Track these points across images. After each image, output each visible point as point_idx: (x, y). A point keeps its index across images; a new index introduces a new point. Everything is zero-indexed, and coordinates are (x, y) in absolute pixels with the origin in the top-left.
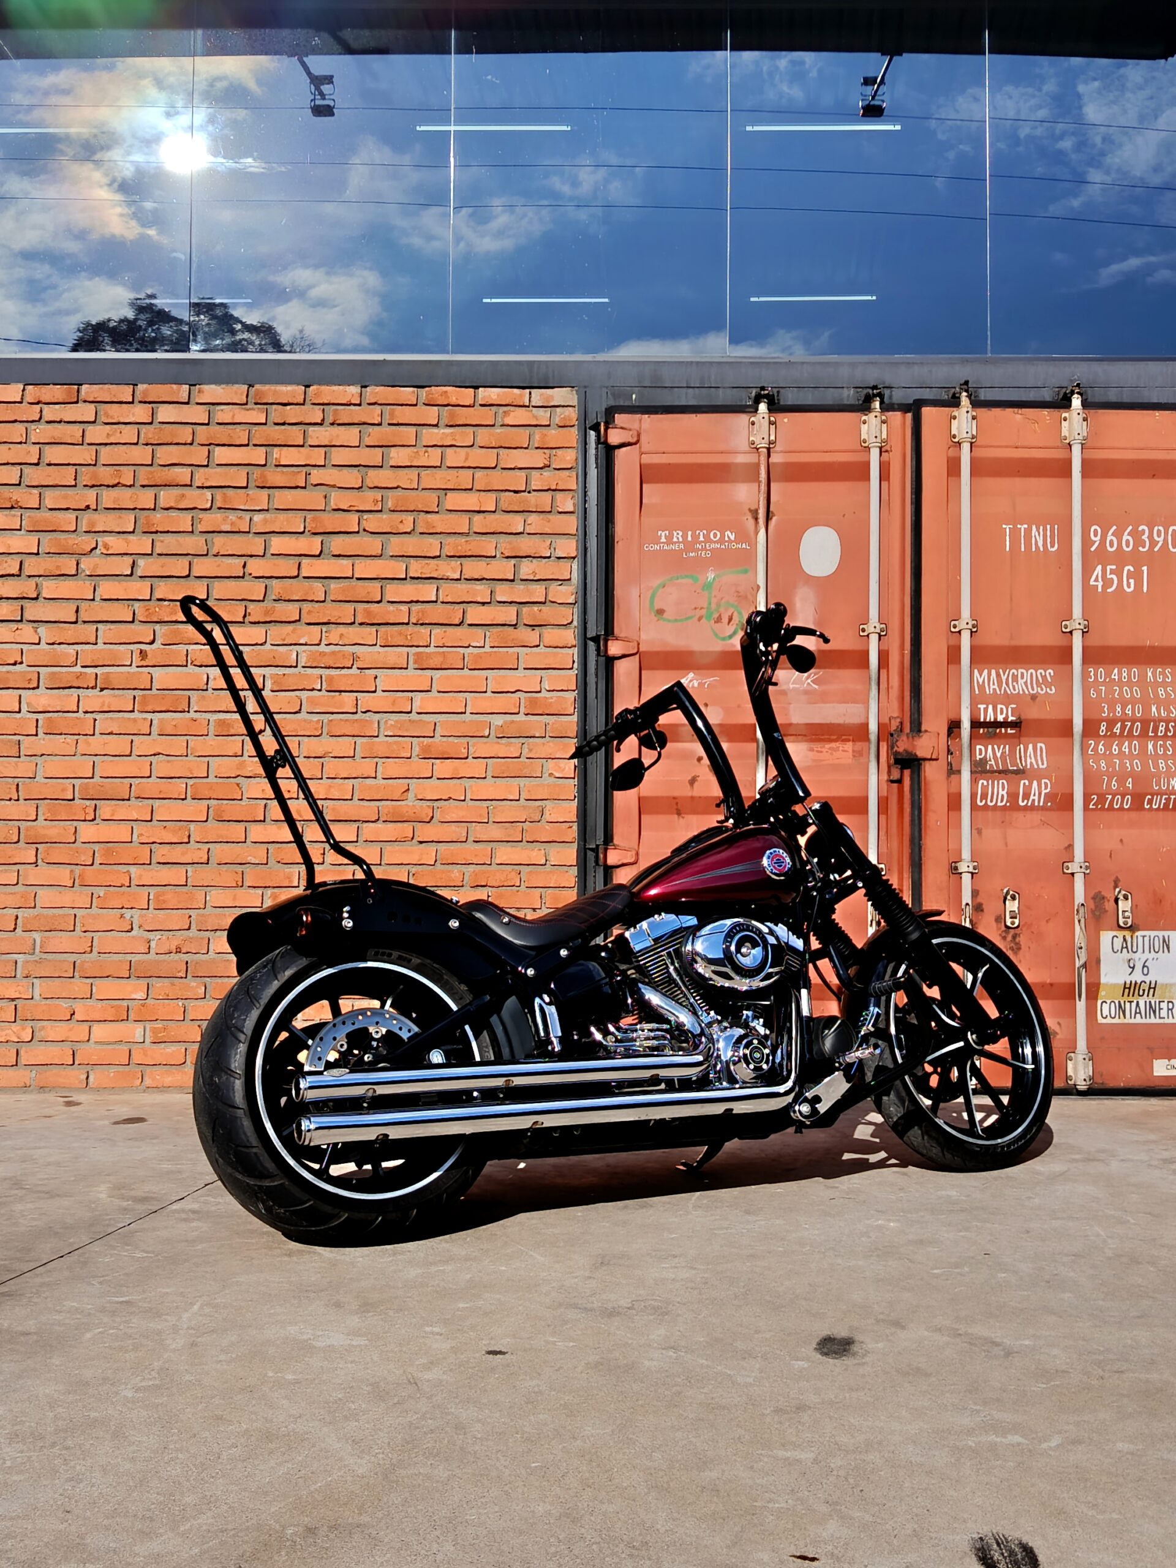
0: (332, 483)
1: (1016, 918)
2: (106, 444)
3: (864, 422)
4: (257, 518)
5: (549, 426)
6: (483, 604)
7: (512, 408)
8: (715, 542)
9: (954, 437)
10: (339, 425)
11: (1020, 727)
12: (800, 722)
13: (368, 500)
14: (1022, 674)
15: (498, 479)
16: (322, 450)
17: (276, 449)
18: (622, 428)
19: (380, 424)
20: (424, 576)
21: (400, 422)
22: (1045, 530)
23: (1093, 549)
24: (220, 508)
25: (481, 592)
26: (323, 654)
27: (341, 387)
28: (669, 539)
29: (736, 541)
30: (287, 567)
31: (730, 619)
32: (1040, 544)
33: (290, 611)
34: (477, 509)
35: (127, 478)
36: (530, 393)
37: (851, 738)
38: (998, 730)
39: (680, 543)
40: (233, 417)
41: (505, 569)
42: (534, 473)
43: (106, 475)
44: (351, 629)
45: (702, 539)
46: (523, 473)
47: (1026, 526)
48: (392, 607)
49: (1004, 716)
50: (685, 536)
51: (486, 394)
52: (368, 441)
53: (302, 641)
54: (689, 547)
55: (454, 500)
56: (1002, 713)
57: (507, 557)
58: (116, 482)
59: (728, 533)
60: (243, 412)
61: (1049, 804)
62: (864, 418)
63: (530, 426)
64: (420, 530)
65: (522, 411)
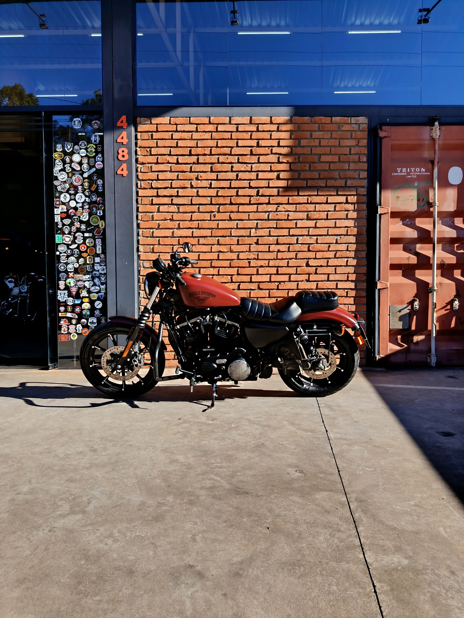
0: (280, 152)
2: (200, 140)
4: (253, 165)
5: (357, 130)
6: (334, 195)
7: (344, 125)
8: (417, 172)
10: (282, 131)
12: (447, 237)
13: (292, 159)
15: (339, 150)
16: (277, 141)
17: (260, 141)
18: (385, 131)
19: (296, 131)
20: (313, 186)
21: (304, 130)
24: (240, 162)
25: (333, 191)
26: (277, 214)
27: (283, 117)
28: (401, 171)
29: (425, 172)
30: (264, 183)
31: (423, 200)
33: (266, 200)
34: (332, 161)
35: (207, 151)
36: (351, 119)
39: (405, 172)
40: (245, 129)
41: (342, 183)
42: (352, 148)
43: (200, 151)
44: (286, 205)
45: (413, 171)
46: (348, 149)
48: (301, 197)
50: (407, 170)
51: (335, 119)
52: (293, 137)
53: (269, 210)
54: (408, 174)
55: (323, 158)
57: (343, 179)
58: (204, 153)
59: (422, 169)
60: (248, 127)
63: (351, 131)
64: (311, 169)
65: (348, 125)
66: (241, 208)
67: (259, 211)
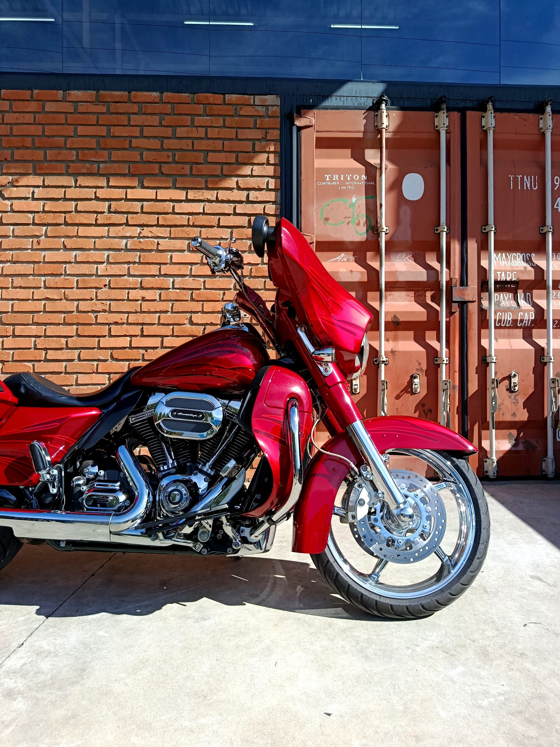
0: (144, 146)
1: (516, 386)
2: (16, 124)
3: (437, 116)
4: (101, 166)
5: (263, 116)
6: (229, 215)
7: (244, 107)
8: (357, 181)
9: (484, 127)
10: (147, 114)
11: (518, 284)
12: (403, 280)
13: (163, 157)
14: (519, 255)
15: (237, 145)
16: (139, 128)
17: (113, 127)
18: (306, 118)
19: (169, 114)
20: (196, 198)
21: (182, 113)
22: (531, 178)
23: (555, 189)
24: (80, 160)
25: (228, 208)
26: (140, 242)
27: (148, 93)
28: (331, 179)
29: (368, 181)
30: (118, 193)
31: (365, 224)
32: (529, 186)
33: (122, 219)
34: (225, 162)
35: (28, 142)
36: (254, 98)
37: (429, 289)
38: (506, 286)
39: (337, 181)
40: (87, 109)
41: (242, 195)
42: (257, 143)
43: (15, 141)
44: (155, 227)
45: (349, 179)
46: (250, 143)
47: (521, 176)
48: (178, 216)
49: (510, 278)
50: (340, 177)
51: (230, 98)
52: (164, 123)
53: (128, 235)
54: (342, 183)
55: (211, 157)
56: (509, 277)
57: (243, 189)
58: (22, 144)
59: (363, 176)
60: (93, 106)
61: (533, 325)
62: (436, 114)
63: (255, 116)
64: (194, 173)
65: (249, 108)
66: (83, 232)
67: (110, 235)
